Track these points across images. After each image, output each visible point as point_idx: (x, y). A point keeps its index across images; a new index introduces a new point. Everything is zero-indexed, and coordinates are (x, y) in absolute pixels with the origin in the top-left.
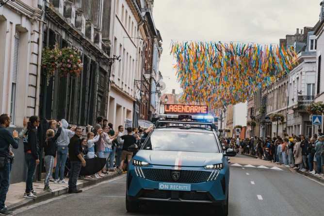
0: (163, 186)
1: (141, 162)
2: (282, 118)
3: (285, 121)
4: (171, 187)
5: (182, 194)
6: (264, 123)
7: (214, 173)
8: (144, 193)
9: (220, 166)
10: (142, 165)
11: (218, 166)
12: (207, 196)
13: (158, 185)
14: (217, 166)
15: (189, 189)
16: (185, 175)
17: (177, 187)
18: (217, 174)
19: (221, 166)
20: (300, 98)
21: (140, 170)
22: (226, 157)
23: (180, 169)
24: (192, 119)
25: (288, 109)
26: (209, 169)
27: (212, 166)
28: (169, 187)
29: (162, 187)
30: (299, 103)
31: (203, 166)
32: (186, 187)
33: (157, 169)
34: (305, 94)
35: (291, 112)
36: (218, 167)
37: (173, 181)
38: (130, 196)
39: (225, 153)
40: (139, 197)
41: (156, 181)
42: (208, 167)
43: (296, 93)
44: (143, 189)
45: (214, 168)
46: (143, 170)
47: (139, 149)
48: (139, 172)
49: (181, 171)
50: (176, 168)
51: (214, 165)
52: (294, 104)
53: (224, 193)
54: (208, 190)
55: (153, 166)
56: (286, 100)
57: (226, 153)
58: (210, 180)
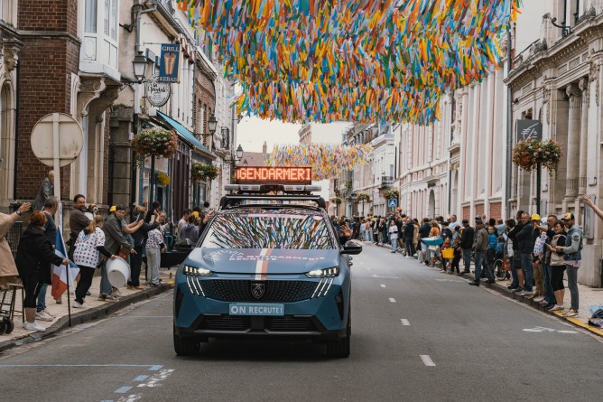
0: (237, 309)
1: (197, 269)
2: (368, 197)
3: (371, 199)
4: (251, 310)
5: (269, 321)
6: (350, 200)
7: (322, 284)
8: (204, 321)
9: (332, 271)
10: (198, 275)
11: (330, 271)
12: (311, 323)
13: (228, 309)
14: (327, 272)
15: (282, 313)
16: (273, 290)
17: (261, 310)
18: (327, 285)
19: (335, 272)
20: (384, 178)
21: (195, 282)
22: (345, 255)
23: (265, 279)
24: (284, 192)
25: (374, 187)
26: (314, 276)
27: (319, 272)
28: (247, 310)
29: (235, 310)
30: (383, 183)
31: (304, 273)
32: (276, 309)
33: (225, 281)
34: (388, 175)
35: (377, 191)
36: (330, 273)
37: (253, 299)
38: (180, 328)
39: (343, 249)
40: (196, 329)
41: (223, 300)
42: (312, 273)
43: (381, 172)
44: (201, 315)
45: (323, 274)
46: (201, 282)
47: (195, 246)
48: (194, 286)
49: (266, 282)
50: (258, 278)
51: (323, 270)
52: (379, 183)
53: (342, 318)
54: (314, 314)
55: (219, 275)
56: (372, 177)
57: (345, 248)
58: (316, 296)
